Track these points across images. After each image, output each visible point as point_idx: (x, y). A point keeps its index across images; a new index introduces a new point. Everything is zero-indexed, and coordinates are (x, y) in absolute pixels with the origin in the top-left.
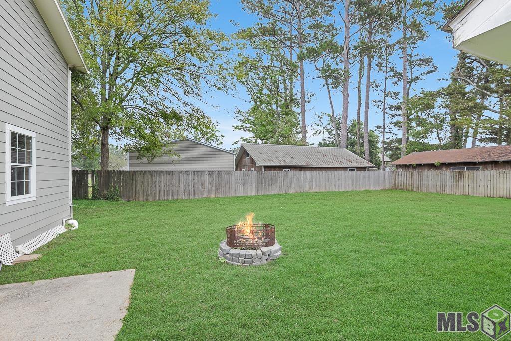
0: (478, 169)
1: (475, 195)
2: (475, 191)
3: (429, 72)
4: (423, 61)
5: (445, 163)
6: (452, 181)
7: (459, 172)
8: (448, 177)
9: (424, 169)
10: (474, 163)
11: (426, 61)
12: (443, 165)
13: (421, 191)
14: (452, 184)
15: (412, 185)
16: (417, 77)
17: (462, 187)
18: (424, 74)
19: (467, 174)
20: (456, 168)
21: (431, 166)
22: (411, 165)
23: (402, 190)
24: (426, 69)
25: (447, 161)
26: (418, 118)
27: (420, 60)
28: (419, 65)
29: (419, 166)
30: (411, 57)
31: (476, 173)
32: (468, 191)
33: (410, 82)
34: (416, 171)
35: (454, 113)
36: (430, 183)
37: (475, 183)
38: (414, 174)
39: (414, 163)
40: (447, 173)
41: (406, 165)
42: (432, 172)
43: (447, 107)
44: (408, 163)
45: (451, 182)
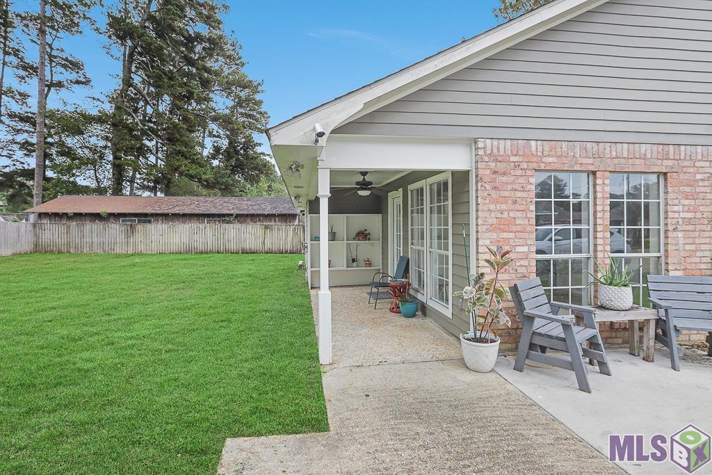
0: (149, 222)
1: (148, 253)
2: (148, 247)
3: (78, 82)
4: (71, 62)
5: (114, 214)
6: (123, 236)
7: (131, 225)
8: (118, 232)
9: (85, 220)
10: (146, 215)
11: (75, 66)
12: (111, 215)
13: (82, 252)
14: (123, 241)
15: (68, 244)
16: (60, 82)
17: (135, 244)
18: (71, 82)
19: (139, 227)
20: (126, 221)
21: (96, 217)
22: (66, 214)
23: (52, 252)
24: (74, 76)
25: (116, 211)
26: (61, 144)
27: (66, 60)
28: (64, 66)
29: (78, 216)
30: (52, 49)
31: (148, 226)
32: (141, 248)
33: (49, 87)
34: (75, 223)
35: (118, 150)
36: (95, 240)
37: (148, 238)
38: (71, 227)
39: (70, 211)
40: (117, 227)
41: (56, 215)
42: (97, 226)
43: (107, 139)
44: (61, 211)
45: (121, 238)
